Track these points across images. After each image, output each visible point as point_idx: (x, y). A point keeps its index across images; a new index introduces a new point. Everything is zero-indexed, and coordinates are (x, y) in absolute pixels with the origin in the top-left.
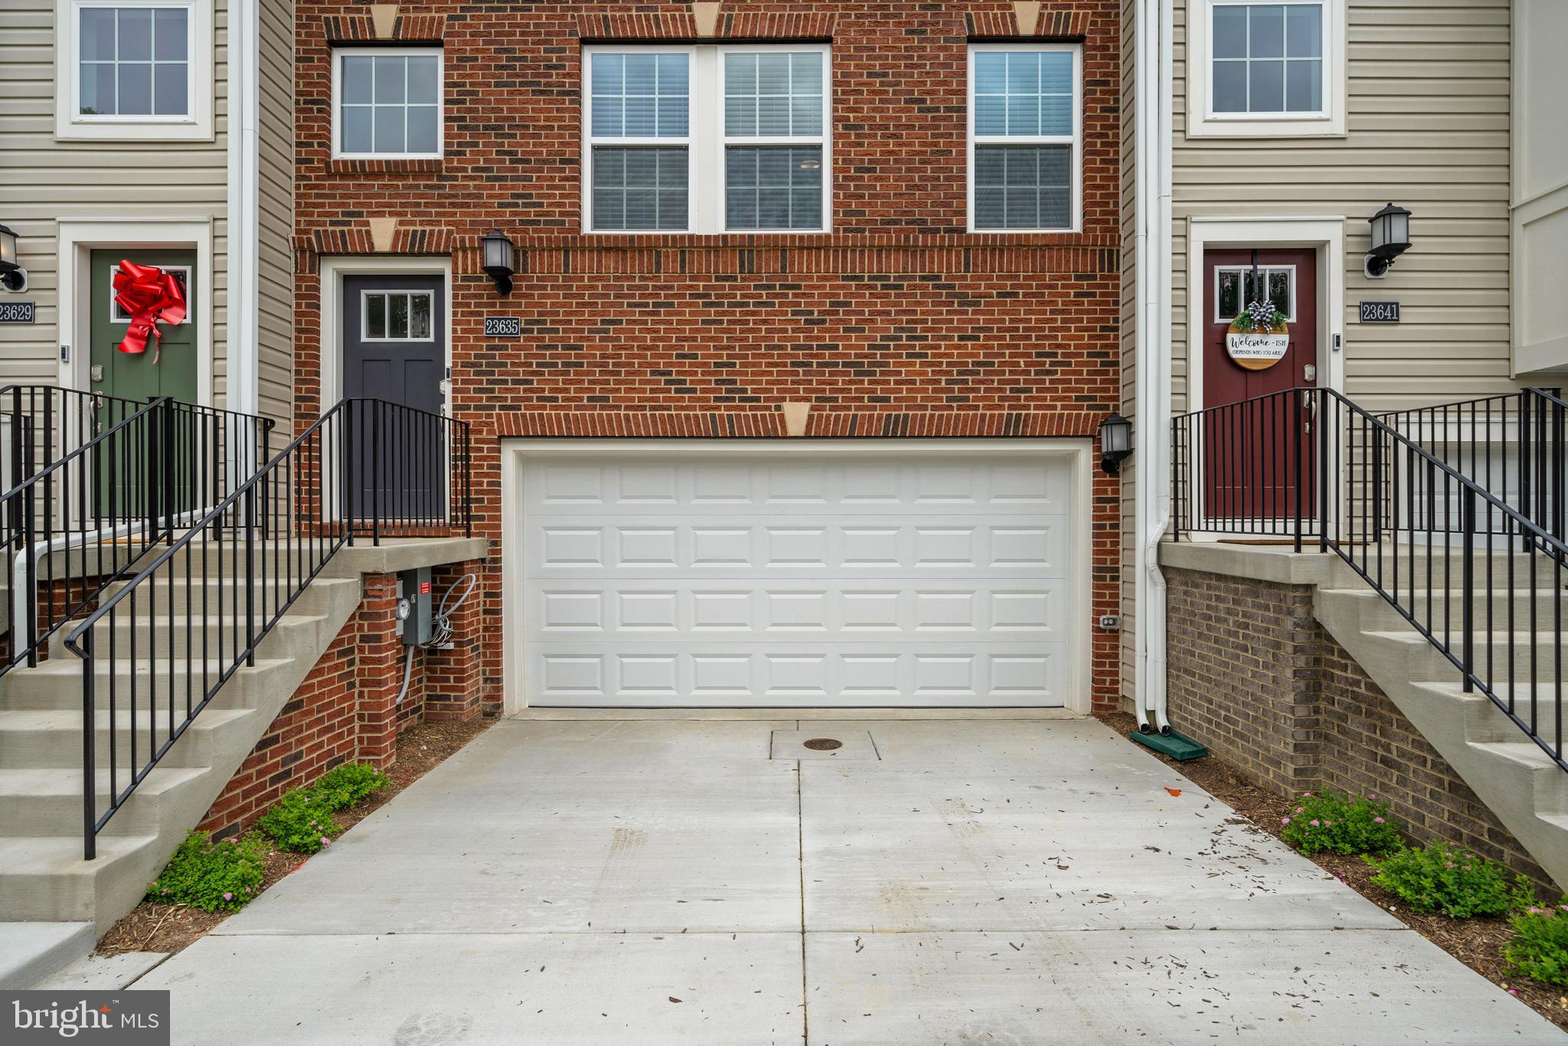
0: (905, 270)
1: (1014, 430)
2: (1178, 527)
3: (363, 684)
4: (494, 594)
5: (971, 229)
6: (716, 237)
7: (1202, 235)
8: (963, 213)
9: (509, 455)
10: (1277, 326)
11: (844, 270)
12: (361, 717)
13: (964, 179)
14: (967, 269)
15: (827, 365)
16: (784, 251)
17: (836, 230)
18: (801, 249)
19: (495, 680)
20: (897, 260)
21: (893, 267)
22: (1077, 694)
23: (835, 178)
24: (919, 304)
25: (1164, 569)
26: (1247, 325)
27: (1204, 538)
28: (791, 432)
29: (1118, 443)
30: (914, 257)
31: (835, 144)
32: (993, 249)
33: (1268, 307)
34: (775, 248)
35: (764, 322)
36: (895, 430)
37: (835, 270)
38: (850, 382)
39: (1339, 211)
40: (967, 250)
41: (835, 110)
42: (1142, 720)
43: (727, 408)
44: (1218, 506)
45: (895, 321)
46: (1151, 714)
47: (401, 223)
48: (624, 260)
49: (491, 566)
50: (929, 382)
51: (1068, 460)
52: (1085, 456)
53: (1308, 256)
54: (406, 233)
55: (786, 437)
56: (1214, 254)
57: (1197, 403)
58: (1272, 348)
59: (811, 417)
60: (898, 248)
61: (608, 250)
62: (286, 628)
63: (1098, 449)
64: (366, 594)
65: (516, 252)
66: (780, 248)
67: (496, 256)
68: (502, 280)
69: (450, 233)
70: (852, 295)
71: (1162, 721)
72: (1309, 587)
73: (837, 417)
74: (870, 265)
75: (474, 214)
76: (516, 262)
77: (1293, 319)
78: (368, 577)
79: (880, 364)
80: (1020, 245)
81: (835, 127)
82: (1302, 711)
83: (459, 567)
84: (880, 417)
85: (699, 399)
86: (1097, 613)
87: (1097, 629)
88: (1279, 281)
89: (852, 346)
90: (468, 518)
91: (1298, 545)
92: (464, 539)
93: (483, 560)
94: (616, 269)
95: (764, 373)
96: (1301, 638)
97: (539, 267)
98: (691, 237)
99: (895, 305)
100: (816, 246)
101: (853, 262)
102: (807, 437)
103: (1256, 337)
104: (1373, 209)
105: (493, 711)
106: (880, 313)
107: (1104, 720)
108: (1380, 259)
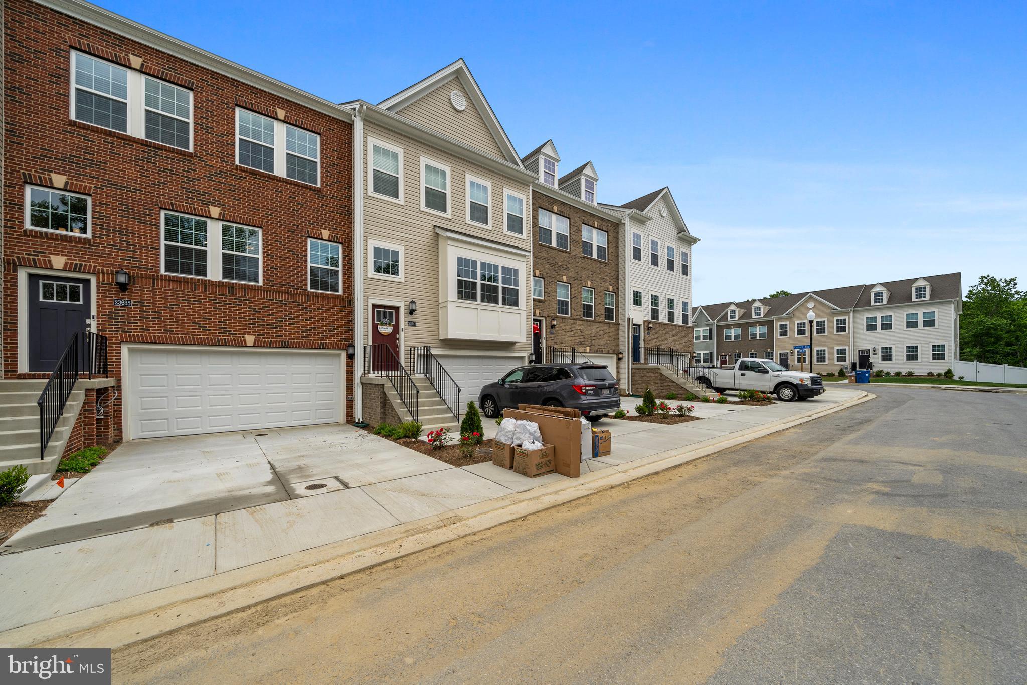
0: (288, 299)
1: (323, 346)
2: (365, 372)
3: (85, 425)
4: (119, 399)
5: (309, 289)
6: (219, 282)
7: (372, 301)
8: (307, 285)
9: (125, 349)
10: (390, 325)
11: (267, 297)
12: (84, 436)
13: (307, 276)
14: (308, 301)
15: (261, 325)
16: (245, 289)
17: (264, 285)
18: (251, 289)
19: (119, 429)
20: (285, 296)
21: (284, 298)
22: (341, 416)
23: (264, 270)
24: (293, 309)
25: (362, 383)
26: (382, 324)
27: (373, 375)
28: (248, 345)
29: (351, 351)
30: (291, 296)
31: (264, 259)
32: (316, 297)
33: (387, 320)
34: (242, 288)
35: (238, 310)
36: (285, 345)
37: (264, 296)
38: (269, 331)
39: (403, 300)
40: (308, 296)
41: (263, 249)
42: (357, 421)
43: (223, 336)
44: (375, 368)
45: (285, 314)
46: (359, 419)
47: (68, 259)
48: (180, 285)
49: (118, 387)
50: (296, 332)
51: (339, 355)
52: (343, 354)
53: (397, 309)
54: (71, 264)
55: (246, 346)
56: (374, 306)
57: (370, 343)
58: (389, 330)
59: (255, 341)
60: (285, 293)
61: (173, 281)
62: (70, 405)
63: (347, 352)
64: (86, 396)
65: (130, 277)
66: (244, 288)
67: (122, 279)
68: (123, 287)
69: (95, 267)
70: (270, 305)
71: (361, 420)
72: (383, 385)
73: (265, 341)
74: (276, 297)
75: (108, 261)
76: (130, 280)
77: (394, 323)
78: (87, 390)
79: (280, 326)
80: (324, 296)
81: (264, 254)
82: (382, 410)
83: (106, 389)
84: (280, 341)
85: (212, 333)
86: (347, 396)
87: (347, 400)
88: (391, 314)
89: (269, 320)
90: (107, 371)
91: (382, 376)
92: (106, 379)
93: (113, 386)
94: (177, 288)
95: (237, 326)
96: (382, 395)
97: (140, 283)
98: (209, 281)
99: (284, 309)
100: (258, 289)
101: (270, 295)
102: (254, 346)
103: (385, 327)
104: (410, 300)
105: (119, 440)
106: (279, 311)
107: (348, 423)
108: (412, 312)
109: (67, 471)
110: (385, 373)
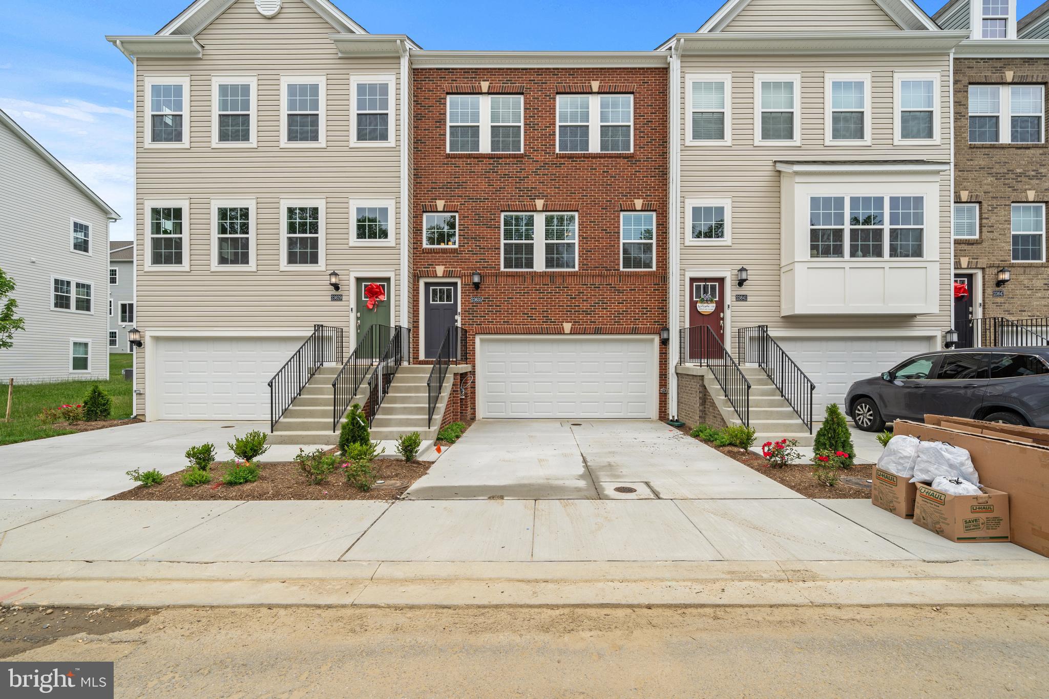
0: (601, 282)
1: (635, 331)
2: (682, 360)
3: (453, 403)
4: (474, 382)
5: (621, 269)
6: (543, 272)
7: (689, 274)
8: (619, 265)
9: (478, 339)
10: (712, 301)
11: (582, 282)
12: (453, 412)
13: (619, 254)
14: (620, 282)
15: (577, 311)
16: (563, 276)
17: (580, 270)
18: (569, 276)
19: (474, 409)
20: (598, 279)
21: (597, 281)
22: (654, 412)
23: (579, 254)
24: (605, 293)
25: (677, 374)
26: (702, 301)
27: (691, 366)
28: (566, 332)
29: (665, 336)
30: (604, 279)
31: (579, 243)
32: (628, 276)
33: (709, 296)
34: (561, 276)
35: (557, 298)
36: (598, 331)
37: (579, 282)
38: (584, 317)
39: (729, 268)
40: (620, 276)
41: (579, 233)
42: (671, 418)
43: (546, 325)
44: (692, 356)
45: (598, 298)
46: (673, 417)
47: (445, 268)
48: (514, 279)
49: (473, 373)
50: (608, 317)
51: (652, 340)
52: (657, 339)
53: (721, 281)
54: (447, 271)
55: (564, 333)
56: (693, 280)
57: (687, 325)
58: (710, 308)
59: (572, 328)
60: (599, 276)
61: (509, 276)
62: (445, 386)
63: (660, 337)
64: (454, 379)
65: (481, 277)
66: (562, 275)
67: (476, 279)
68: (477, 286)
69: (460, 271)
70: (585, 290)
71: (676, 418)
72: (703, 376)
73: (580, 328)
74: (590, 281)
75: (467, 265)
76: (481, 280)
77: (717, 299)
78: (455, 374)
79: (593, 311)
80: (636, 275)
81: (579, 238)
82: (701, 408)
83: (466, 374)
84: (593, 328)
85: (537, 322)
86: (660, 388)
87: (660, 393)
88: (713, 287)
89: (584, 306)
90: (467, 359)
91: (701, 366)
92: (466, 365)
93: (470, 372)
94: (512, 282)
95: (557, 314)
96: (701, 390)
97: (488, 281)
98: (535, 272)
99: (598, 293)
100: (573, 275)
101: (585, 280)
102: (571, 334)
103: (706, 305)
104: (740, 267)
105: (473, 419)
106: (593, 295)
107: (662, 421)
108: (741, 283)
109: (442, 439)
110: (706, 361)
